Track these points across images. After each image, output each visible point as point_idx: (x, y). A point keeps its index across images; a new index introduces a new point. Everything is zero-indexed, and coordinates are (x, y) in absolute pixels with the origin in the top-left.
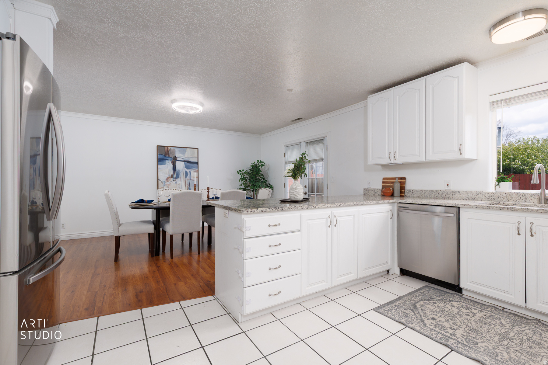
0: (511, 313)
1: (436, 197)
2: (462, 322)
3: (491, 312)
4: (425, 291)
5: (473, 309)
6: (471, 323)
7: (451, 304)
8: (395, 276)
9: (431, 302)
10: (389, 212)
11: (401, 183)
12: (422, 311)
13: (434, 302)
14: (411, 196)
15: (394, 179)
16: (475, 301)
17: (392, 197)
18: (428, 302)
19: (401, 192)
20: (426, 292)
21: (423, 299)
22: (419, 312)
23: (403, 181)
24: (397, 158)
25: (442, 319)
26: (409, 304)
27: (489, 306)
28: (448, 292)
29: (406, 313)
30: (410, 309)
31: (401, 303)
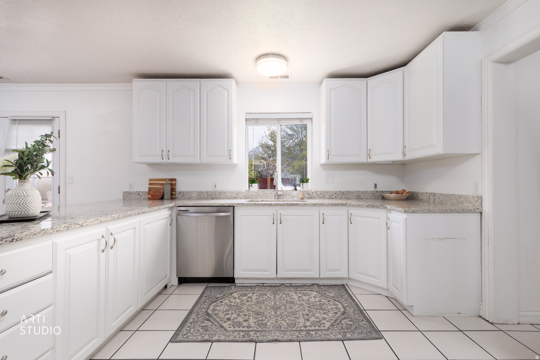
0: (269, 286)
1: (205, 198)
2: (248, 310)
3: (259, 291)
4: (208, 293)
5: (248, 294)
6: (253, 308)
7: (233, 296)
8: (173, 288)
9: (218, 302)
10: (169, 218)
11: (171, 184)
12: (216, 315)
13: (220, 301)
14: (181, 198)
15: (165, 180)
16: (246, 286)
17: (162, 200)
18: (216, 304)
19: (172, 194)
20: (210, 294)
21: (211, 303)
22: (214, 319)
23: (174, 182)
24: (171, 157)
25: (235, 316)
26: (202, 314)
27: (255, 286)
28: (225, 286)
29: (205, 326)
30: (206, 320)
31: (195, 317)
